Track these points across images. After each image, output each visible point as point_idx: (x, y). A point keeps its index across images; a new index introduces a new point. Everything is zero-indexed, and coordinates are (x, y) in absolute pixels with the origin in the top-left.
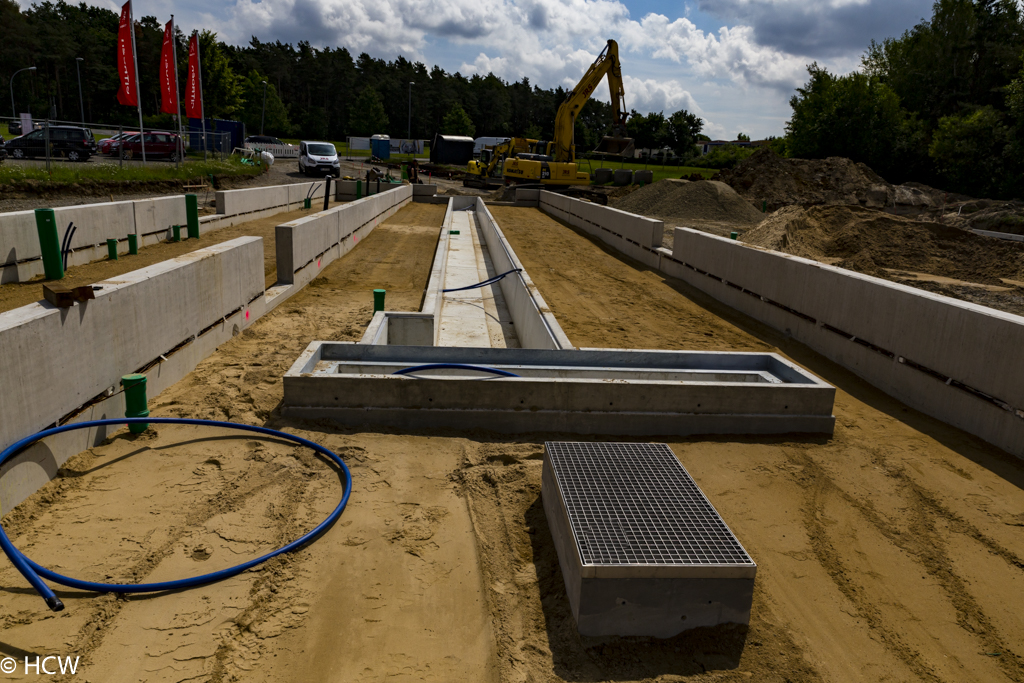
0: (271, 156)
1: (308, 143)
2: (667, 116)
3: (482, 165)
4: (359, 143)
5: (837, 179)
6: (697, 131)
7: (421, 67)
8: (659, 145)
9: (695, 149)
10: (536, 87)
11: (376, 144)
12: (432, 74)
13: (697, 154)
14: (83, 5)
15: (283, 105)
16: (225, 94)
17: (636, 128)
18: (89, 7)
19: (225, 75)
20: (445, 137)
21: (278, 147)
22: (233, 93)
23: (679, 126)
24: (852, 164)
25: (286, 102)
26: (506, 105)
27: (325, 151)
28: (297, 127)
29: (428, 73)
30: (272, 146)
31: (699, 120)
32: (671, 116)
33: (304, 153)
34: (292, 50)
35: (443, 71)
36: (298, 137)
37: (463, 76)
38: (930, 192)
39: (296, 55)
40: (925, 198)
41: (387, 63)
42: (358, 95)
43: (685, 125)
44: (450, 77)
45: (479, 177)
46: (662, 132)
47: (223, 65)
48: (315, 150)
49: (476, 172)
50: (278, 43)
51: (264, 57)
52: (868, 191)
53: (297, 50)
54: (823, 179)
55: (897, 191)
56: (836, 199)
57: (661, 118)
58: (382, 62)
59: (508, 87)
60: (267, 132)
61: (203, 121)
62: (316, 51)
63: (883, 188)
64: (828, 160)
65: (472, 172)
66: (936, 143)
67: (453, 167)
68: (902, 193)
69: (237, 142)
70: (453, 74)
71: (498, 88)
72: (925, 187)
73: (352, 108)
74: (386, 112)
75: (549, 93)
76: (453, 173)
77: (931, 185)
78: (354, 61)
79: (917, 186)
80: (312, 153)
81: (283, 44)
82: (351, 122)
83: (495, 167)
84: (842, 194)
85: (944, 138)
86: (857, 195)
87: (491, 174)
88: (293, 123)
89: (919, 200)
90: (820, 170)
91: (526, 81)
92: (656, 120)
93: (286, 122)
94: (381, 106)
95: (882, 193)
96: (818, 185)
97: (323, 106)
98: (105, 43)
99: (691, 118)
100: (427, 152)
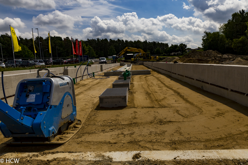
0: (94, 61)
1: (101, 58)
2: (178, 45)
3: (134, 59)
4: (110, 57)
5: (210, 55)
6: (186, 47)
7: (123, 40)
8: (177, 51)
9: (186, 51)
10: (149, 42)
11: (113, 57)
12: (125, 42)
13: (186, 52)
14: (55, 36)
15: (94, 51)
16: (85, 51)
17: (171, 48)
18: (56, 37)
19: (85, 47)
20: (127, 54)
21: (95, 59)
22: (86, 50)
23: (181, 47)
24: (213, 51)
25: (95, 51)
26: (142, 46)
27: (104, 59)
28: (97, 56)
29: (124, 41)
30: (93, 59)
31: (186, 45)
32: (179, 45)
33: (100, 60)
34: (95, 40)
35: (127, 41)
36: (98, 58)
37: (132, 41)
38: (231, 55)
39: (96, 41)
40: (230, 57)
41: (115, 40)
42: (109, 48)
43: (183, 47)
44: (129, 42)
45: (134, 61)
46: (177, 48)
47: (85, 46)
48: (102, 59)
49: (133, 60)
50: (93, 39)
51: (90, 42)
52: (217, 56)
53: (96, 40)
54: (206, 55)
55: (224, 56)
56: (209, 59)
57: (177, 45)
58: (114, 40)
59: (143, 43)
60: (92, 57)
61: (82, 56)
62: (100, 40)
63: (220, 55)
64: (207, 51)
65: (132, 60)
66: (233, 44)
67: (129, 60)
68: (225, 56)
69: (88, 59)
70: (130, 41)
71: (140, 43)
72: (230, 54)
73: (108, 51)
74: (116, 51)
75: (152, 43)
76: (129, 61)
77: (232, 54)
78: (108, 41)
79: (228, 54)
80: (101, 60)
81: (94, 39)
82: (108, 54)
83: (137, 59)
84: (211, 58)
85: (235, 44)
86: (214, 57)
87: (136, 60)
88: (96, 55)
89: (229, 57)
90: (206, 53)
91: (146, 41)
92: (176, 46)
93: (95, 55)
94: (114, 49)
95: (220, 56)
96: (205, 56)
97: (102, 51)
98: (59, 43)
99: (184, 45)
100: (124, 58)
